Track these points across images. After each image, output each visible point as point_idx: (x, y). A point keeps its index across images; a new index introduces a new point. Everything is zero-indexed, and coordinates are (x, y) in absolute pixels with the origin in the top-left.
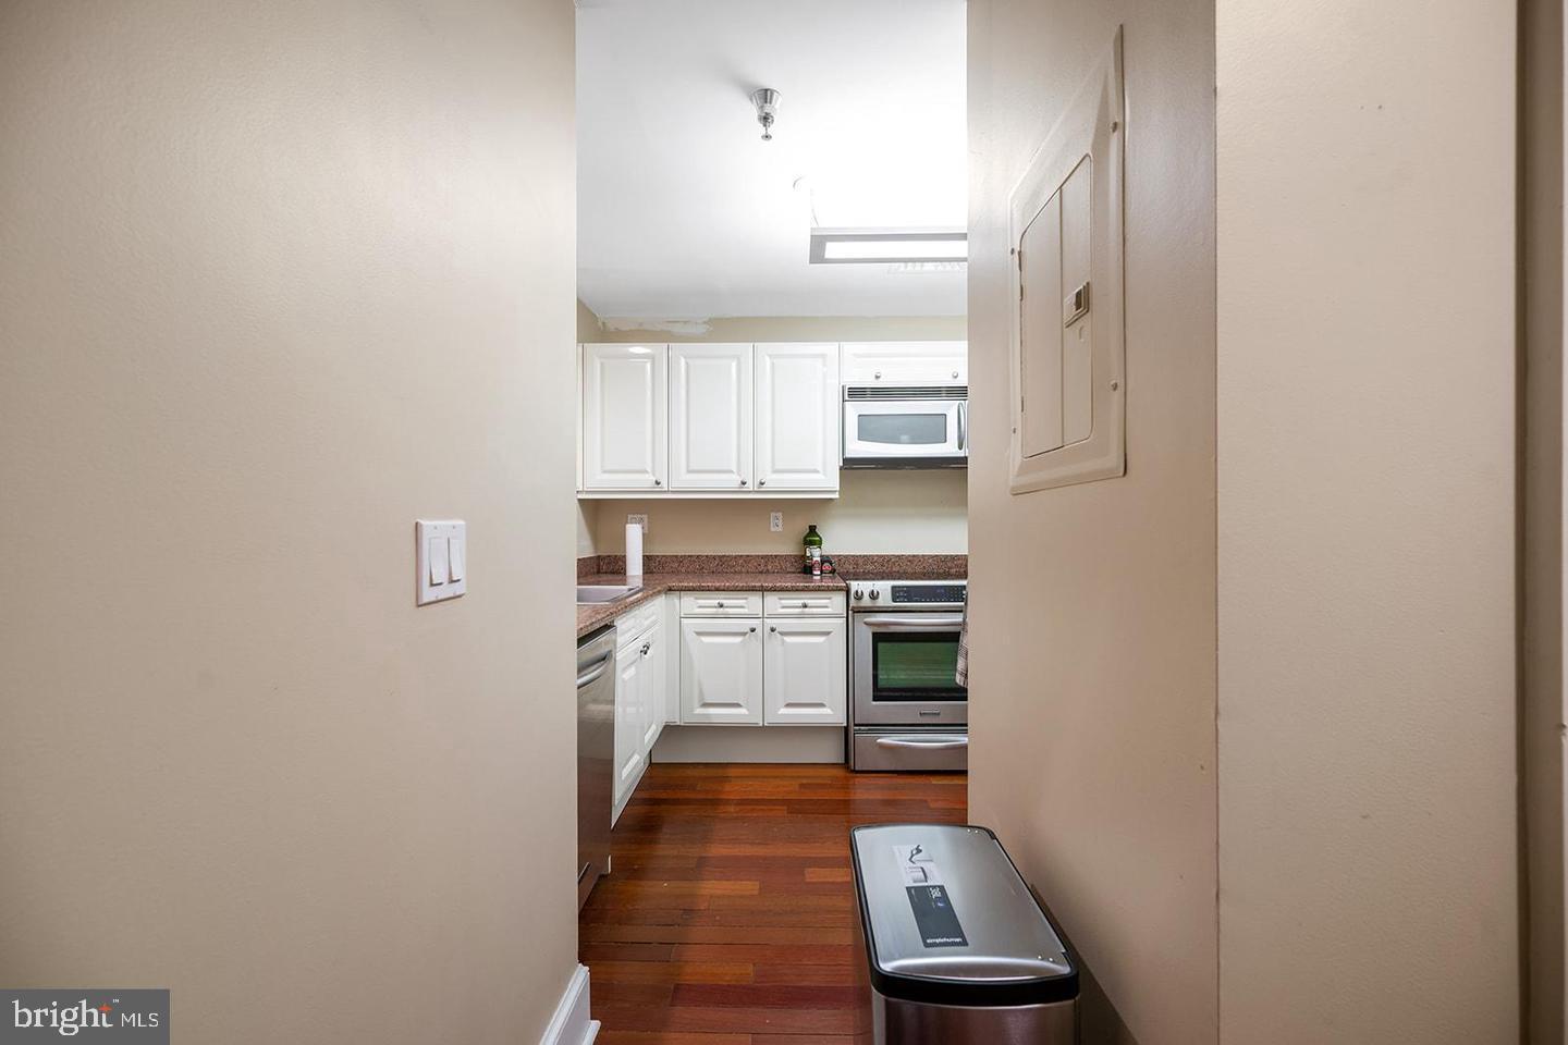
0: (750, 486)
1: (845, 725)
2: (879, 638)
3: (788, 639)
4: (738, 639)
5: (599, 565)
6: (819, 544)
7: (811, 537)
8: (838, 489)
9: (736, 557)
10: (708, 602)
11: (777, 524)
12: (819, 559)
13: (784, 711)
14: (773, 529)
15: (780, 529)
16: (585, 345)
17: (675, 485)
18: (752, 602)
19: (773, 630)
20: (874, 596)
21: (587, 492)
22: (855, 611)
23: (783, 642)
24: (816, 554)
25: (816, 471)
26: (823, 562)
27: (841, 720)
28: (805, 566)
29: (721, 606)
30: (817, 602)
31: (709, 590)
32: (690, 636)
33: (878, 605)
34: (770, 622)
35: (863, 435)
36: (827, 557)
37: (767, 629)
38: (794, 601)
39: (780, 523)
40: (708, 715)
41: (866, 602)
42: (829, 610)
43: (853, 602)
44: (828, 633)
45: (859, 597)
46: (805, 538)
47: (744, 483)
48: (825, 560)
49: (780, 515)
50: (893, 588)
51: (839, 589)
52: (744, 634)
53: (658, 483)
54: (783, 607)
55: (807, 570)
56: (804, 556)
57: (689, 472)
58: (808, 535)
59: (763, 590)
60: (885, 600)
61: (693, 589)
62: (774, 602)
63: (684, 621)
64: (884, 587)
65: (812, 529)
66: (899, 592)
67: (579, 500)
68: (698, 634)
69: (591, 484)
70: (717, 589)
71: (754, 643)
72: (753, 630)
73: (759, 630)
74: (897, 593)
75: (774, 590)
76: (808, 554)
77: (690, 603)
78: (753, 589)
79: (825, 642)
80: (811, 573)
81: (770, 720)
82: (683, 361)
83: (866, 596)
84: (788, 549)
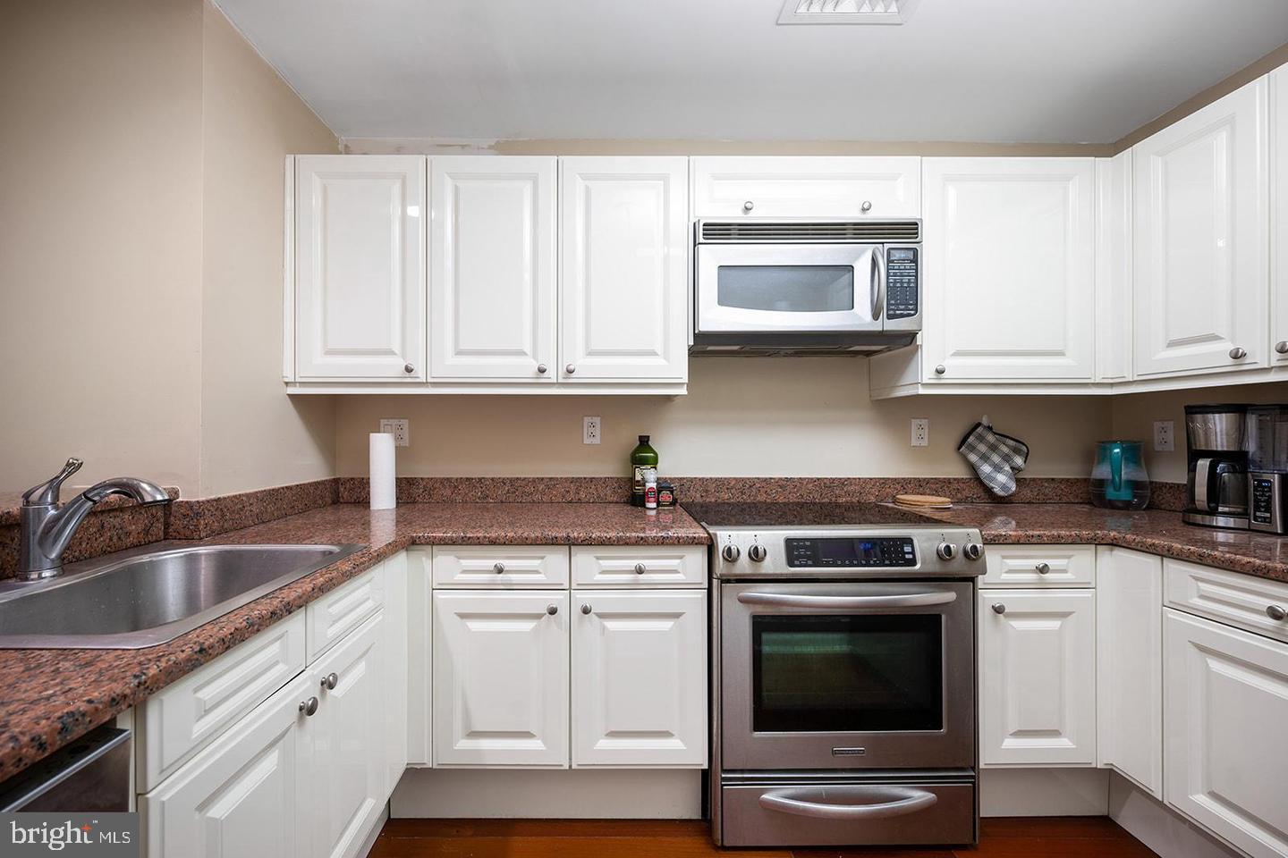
0: (551, 375)
1: (706, 766)
2: (764, 625)
3: (611, 625)
4: (528, 626)
5: (337, 492)
6: (654, 462)
7: (643, 453)
8: (685, 380)
9: (534, 480)
10: (478, 564)
11: (592, 432)
12: (654, 485)
13: (605, 744)
14: (587, 441)
15: (597, 441)
16: (298, 156)
17: (438, 373)
18: (550, 565)
19: (586, 611)
20: (756, 556)
21: (303, 384)
22: (721, 579)
23: (604, 628)
24: (650, 477)
25: (654, 354)
26: (660, 489)
27: (698, 758)
28: (634, 495)
29: (500, 571)
30: (658, 563)
31: (478, 542)
32: (448, 621)
33: (763, 571)
34: (583, 598)
35: (727, 297)
36: (665, 480)
37: (577, 610)
38: (622, 562)
39: (598, 432)
40: (478, 752)
41: (744, 566)
42: (679, 577)
43: (721, 567)
44: (677, 616)
45: (731, 556)
46: (633, 455)
47: (542, 371)
48: (663, 485)
49: (597, 420)
50: (789, 541)
51: (693, 542)
52: (538, 616)
53: (409, 370)
54: (604, 572)
55: (637, 499)
56: (632, 480)
57: (459, 353)
58: (638, 450)
59: (570, 543)
60: (775, 562)
61: (453, 542)
62: (589, 564)
63: (439, 595)
64: (772, 539)
65: (644, 442)
66: (798, 548)
67: (292, 396)
68: (463, 616)
69: (307, 373)
70: (493, 542)
71: (555, 630)
72: (553, 612)
73: (563, 612)
74: (795, 550)
75: (588, 543)
76: (638, 477)
77: (449, 566)
78: (553, 542)
79: (671, 629)
80: (644, 506)
81: (581, 759)
82: (449, 185)
83: (744, 557)
84: (608, 468)
